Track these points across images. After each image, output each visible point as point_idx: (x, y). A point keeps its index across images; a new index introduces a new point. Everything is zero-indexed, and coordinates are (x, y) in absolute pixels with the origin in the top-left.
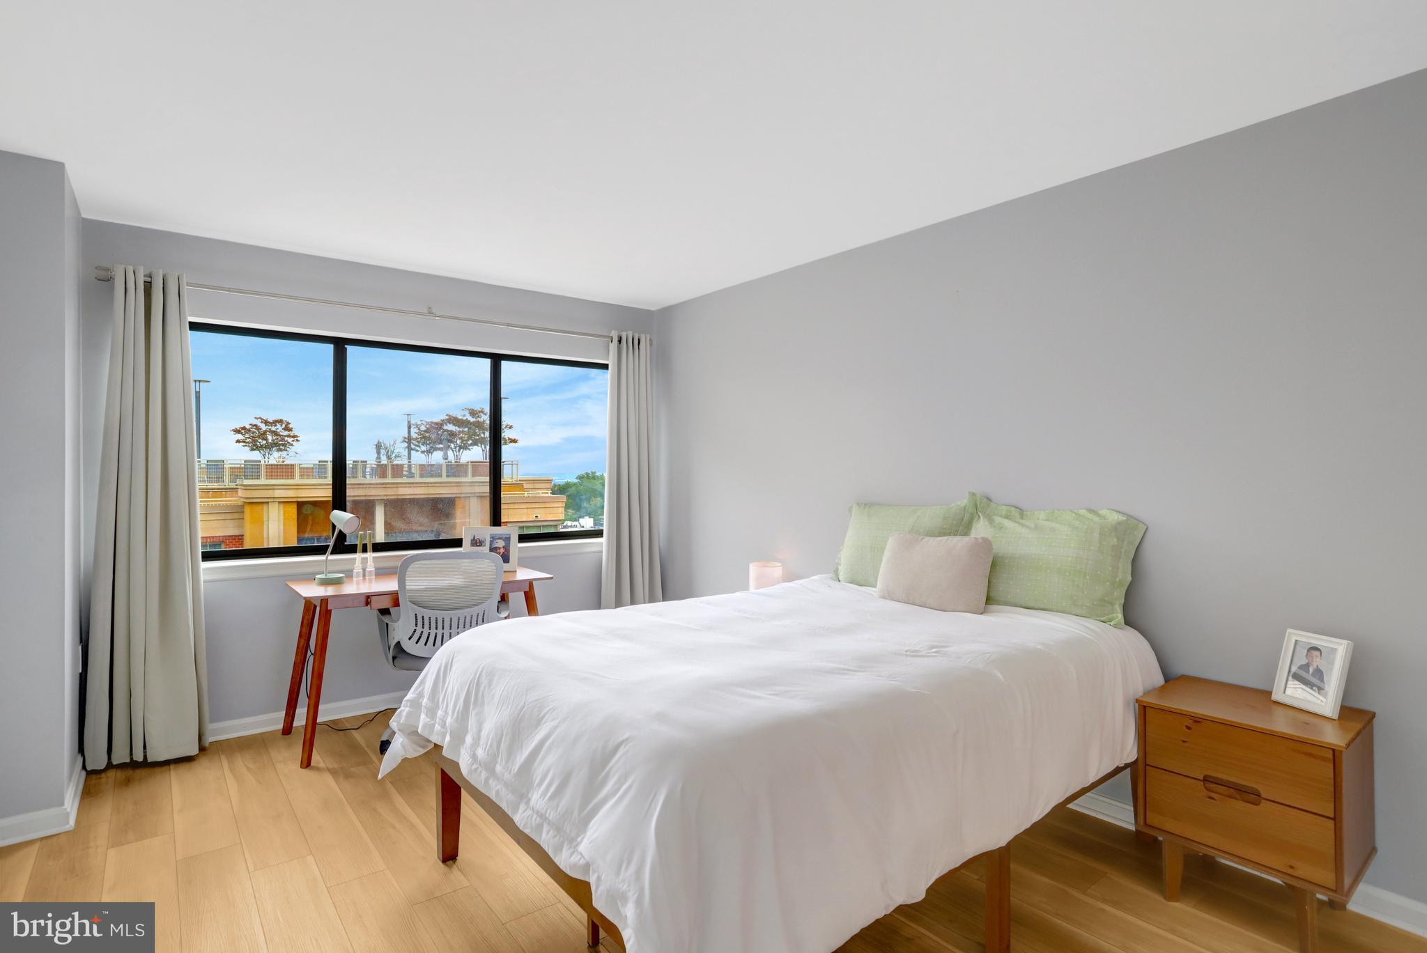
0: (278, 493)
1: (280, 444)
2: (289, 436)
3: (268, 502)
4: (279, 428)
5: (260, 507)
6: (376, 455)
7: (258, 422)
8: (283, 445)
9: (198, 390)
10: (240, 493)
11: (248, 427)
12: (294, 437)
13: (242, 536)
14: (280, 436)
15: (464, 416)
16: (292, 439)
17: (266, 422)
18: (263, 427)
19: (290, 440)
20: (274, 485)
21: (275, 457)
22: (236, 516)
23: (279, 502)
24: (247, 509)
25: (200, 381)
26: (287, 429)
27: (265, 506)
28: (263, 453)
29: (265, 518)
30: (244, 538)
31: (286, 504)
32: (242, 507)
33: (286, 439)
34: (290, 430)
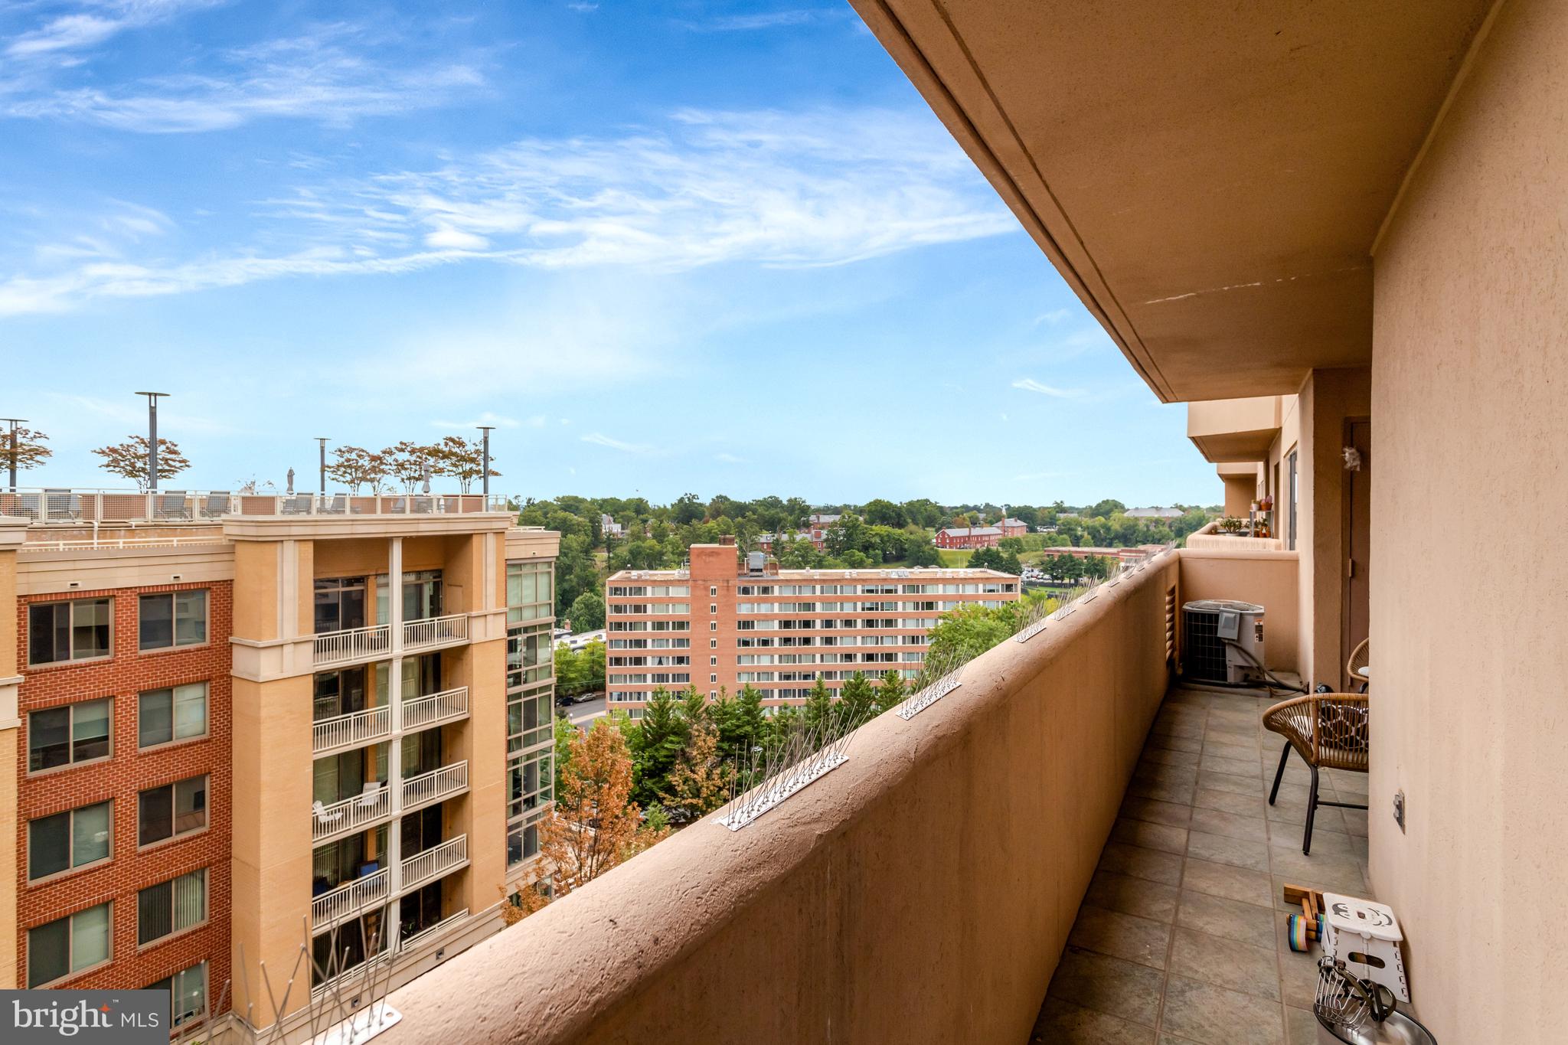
0: (296, 530)
1: (165, 472)
2: (172, 460)
3: (282, 541)
4: (160, 450)
5: (273, 545)
7: (129, 441)
8: (169, 471)
9: (153, 405)
10: (226, 530)
11: (115, 446)
12: (185, 461)
13: (232, 581)
14: (164, 459)
16: (183, 464)
17: (142, 442)
18: (140, 449)
19: (178, 464)
20: (291, 521)
22: (226, 557)
23: (295, 541)
24: (240, 549)
25: (156, 395)
26: (170, 451)
27: (279, 545)
28: (141, 479)
29: (279, 560)
30: (235, 585)
31: (302, 543)
32: (234, 546)
33: (173, 464)
34: (175, 452)
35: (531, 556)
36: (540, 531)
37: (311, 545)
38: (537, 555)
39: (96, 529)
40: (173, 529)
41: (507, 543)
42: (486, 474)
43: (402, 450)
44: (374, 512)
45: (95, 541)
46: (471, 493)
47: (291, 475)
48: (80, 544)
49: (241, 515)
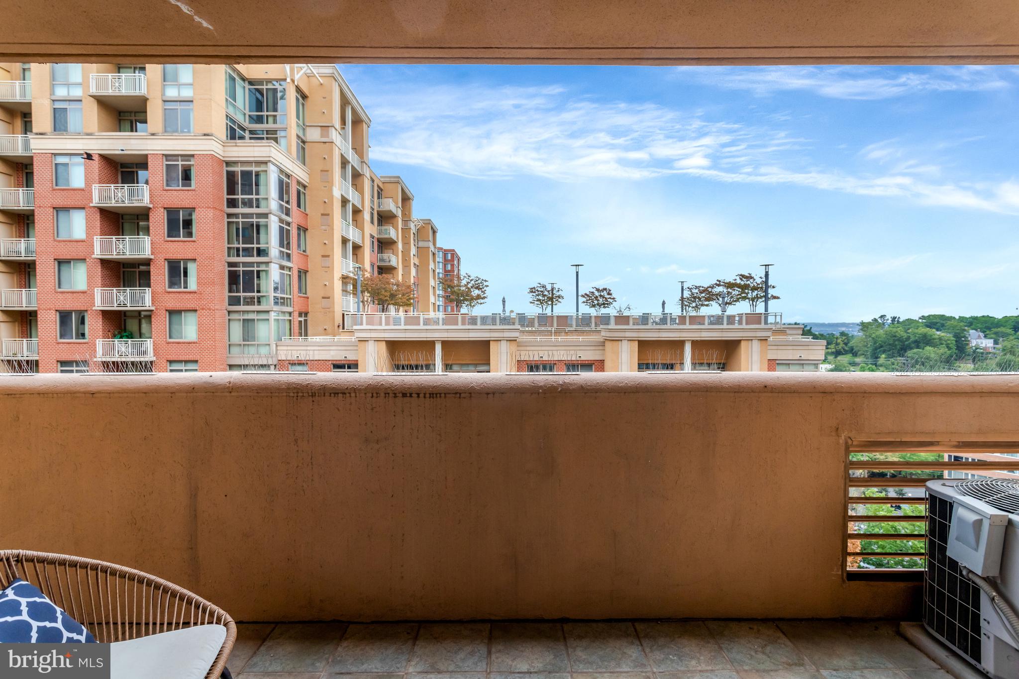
0: (628, 334)
1: (605, 304)
2: (610, 298)
3: (621, 340)
4: (605, 293)
5: (617, 342)
6: (662, 310)
7: (594, 290)
8: (607, 304)
9: (577, 271)
10: (603, 334)
11: (588, 293)
12: (614, 299)
13: (604, 360)
14: (606, 298)
15: (736, 280)
16: (613, 300)
17: (598, 290)
18: (597, 294)
19: (611, 301)
20: (625, 329)
21: (603, 311)
22: (601, 348)
23: (629, 340)
24: (608, 344)
25: (578, 266)
26: (609, 294)
27: (620, 342)
28: (597, 309)
29: (620, 350)
30: (605, 361)
31: (632, 341)
32: (604, 342)
33: (609, 300)
34: (611, 294)
35: (798, 358)
36: (808, 340)
37: (637, 343)
38: (803, 358)
39: (553, 332)
40: (583, 332)
41: (770, 347)
42: (767, 299)
43: (719, 285)
44: (684, 325)
45: (553, 337)
46: (757, 312)
47: (664, 303)
48: (546, 338)
49: (612, 325)
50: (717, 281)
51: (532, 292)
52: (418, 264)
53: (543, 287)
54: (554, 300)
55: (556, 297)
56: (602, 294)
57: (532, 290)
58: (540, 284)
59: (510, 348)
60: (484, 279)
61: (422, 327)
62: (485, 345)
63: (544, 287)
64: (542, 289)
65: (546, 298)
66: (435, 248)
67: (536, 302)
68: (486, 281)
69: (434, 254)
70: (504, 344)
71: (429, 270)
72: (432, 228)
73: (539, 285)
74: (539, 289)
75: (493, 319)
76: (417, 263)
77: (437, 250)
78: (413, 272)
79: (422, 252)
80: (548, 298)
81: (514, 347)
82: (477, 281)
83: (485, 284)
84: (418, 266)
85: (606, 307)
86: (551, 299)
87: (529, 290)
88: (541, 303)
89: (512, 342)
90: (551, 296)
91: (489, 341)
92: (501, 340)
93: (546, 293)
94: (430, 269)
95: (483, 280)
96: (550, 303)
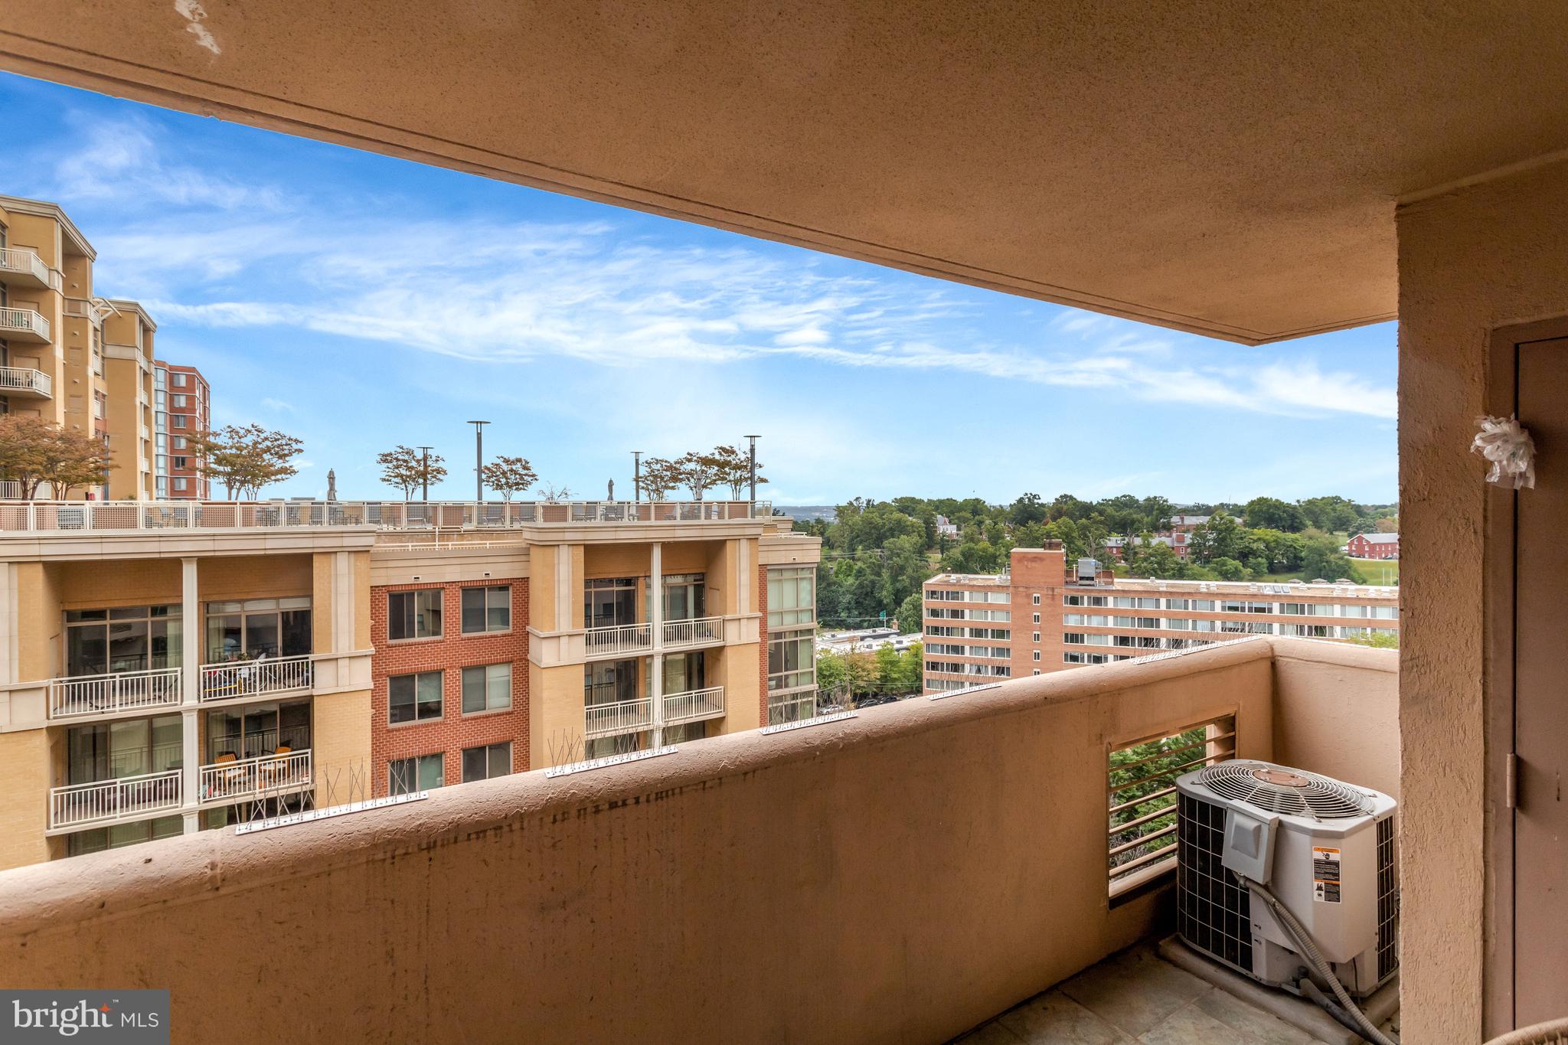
0: (568, 536)
1: (520, 485)
2: (526, 475)
3: (558, 546)
4: (518, 467)
5: (552, 549)
6: (608, 494)
7: (500, 462)
8: (522, 484)
9: (479, 431)
10: (525, 535)
11: (490, 466)
12: (533, 476)
13: (528, 578)
14: (520, 474)
15: (713, 454)
16: (532, 478)
17: (506, 461)
18: (505, 467)
19: (530, 479)
20: (561, 528)
21: (517, 497)
22: (523, 558)
23: (569, 545)
24: (534, 551)
25: (481, 423)
26: (525, 468)
27: (556, 549)
28: (505, 491)
29: (556, 562)
30: (530, 579)
31: (575, 547)
32: (529, 548)
33: (526, 478)
34: (528, 469)
35: (792, 561)
36: (802, 536)
37: (582, 548)
38: (799, 561)
39: (437, 533)
40: (490, 533)
41: (760, 549)
42: (753, 481)
43: (690, 461)
44: (649, 519)
45: (437, 543)
46: (741, 500)
47: (611, 485)
48: (425, 546)
49: (540, 522)
50: (688, 454)
51: (385, 461)
52: (106, 393)
53: (407, 453)
54: (429, 476)
55: (433, 471)
56: (514, 467)
57: (385, 458)
58: (402, 448)
59: (355, 565)
60: (293, 437)
61: (142, 530)
62: (303, 562)
63: (409, 452)
64: (406, 457)
65: (413, 472)
66: (150, 362)
67: (393, 479)
68: (297, 441)
69: (146, 374)
70: (343, 562)
71: (135, 406)
72: (141, 321)
73: (401, 450)
74: (400, 457)
75: (315, 511)
76: (102, 390)
77: (153, 367)
78: (94, 409)
79: (116, 370)
80: (417, 472)
81: (363, 563)
82: (276, 440)
83: (295, 446)
84: (104, 396)
85: (521, 489)
86: (424, 475)
87: (378, 458)
88: (404, 481)
89: (361, 555)
90: (422, 468)
91: (311, 555)
92: (336, 552)
93: (414, 464)
94: (138, 404)
95: (290, 439)
96: (421, 481)
